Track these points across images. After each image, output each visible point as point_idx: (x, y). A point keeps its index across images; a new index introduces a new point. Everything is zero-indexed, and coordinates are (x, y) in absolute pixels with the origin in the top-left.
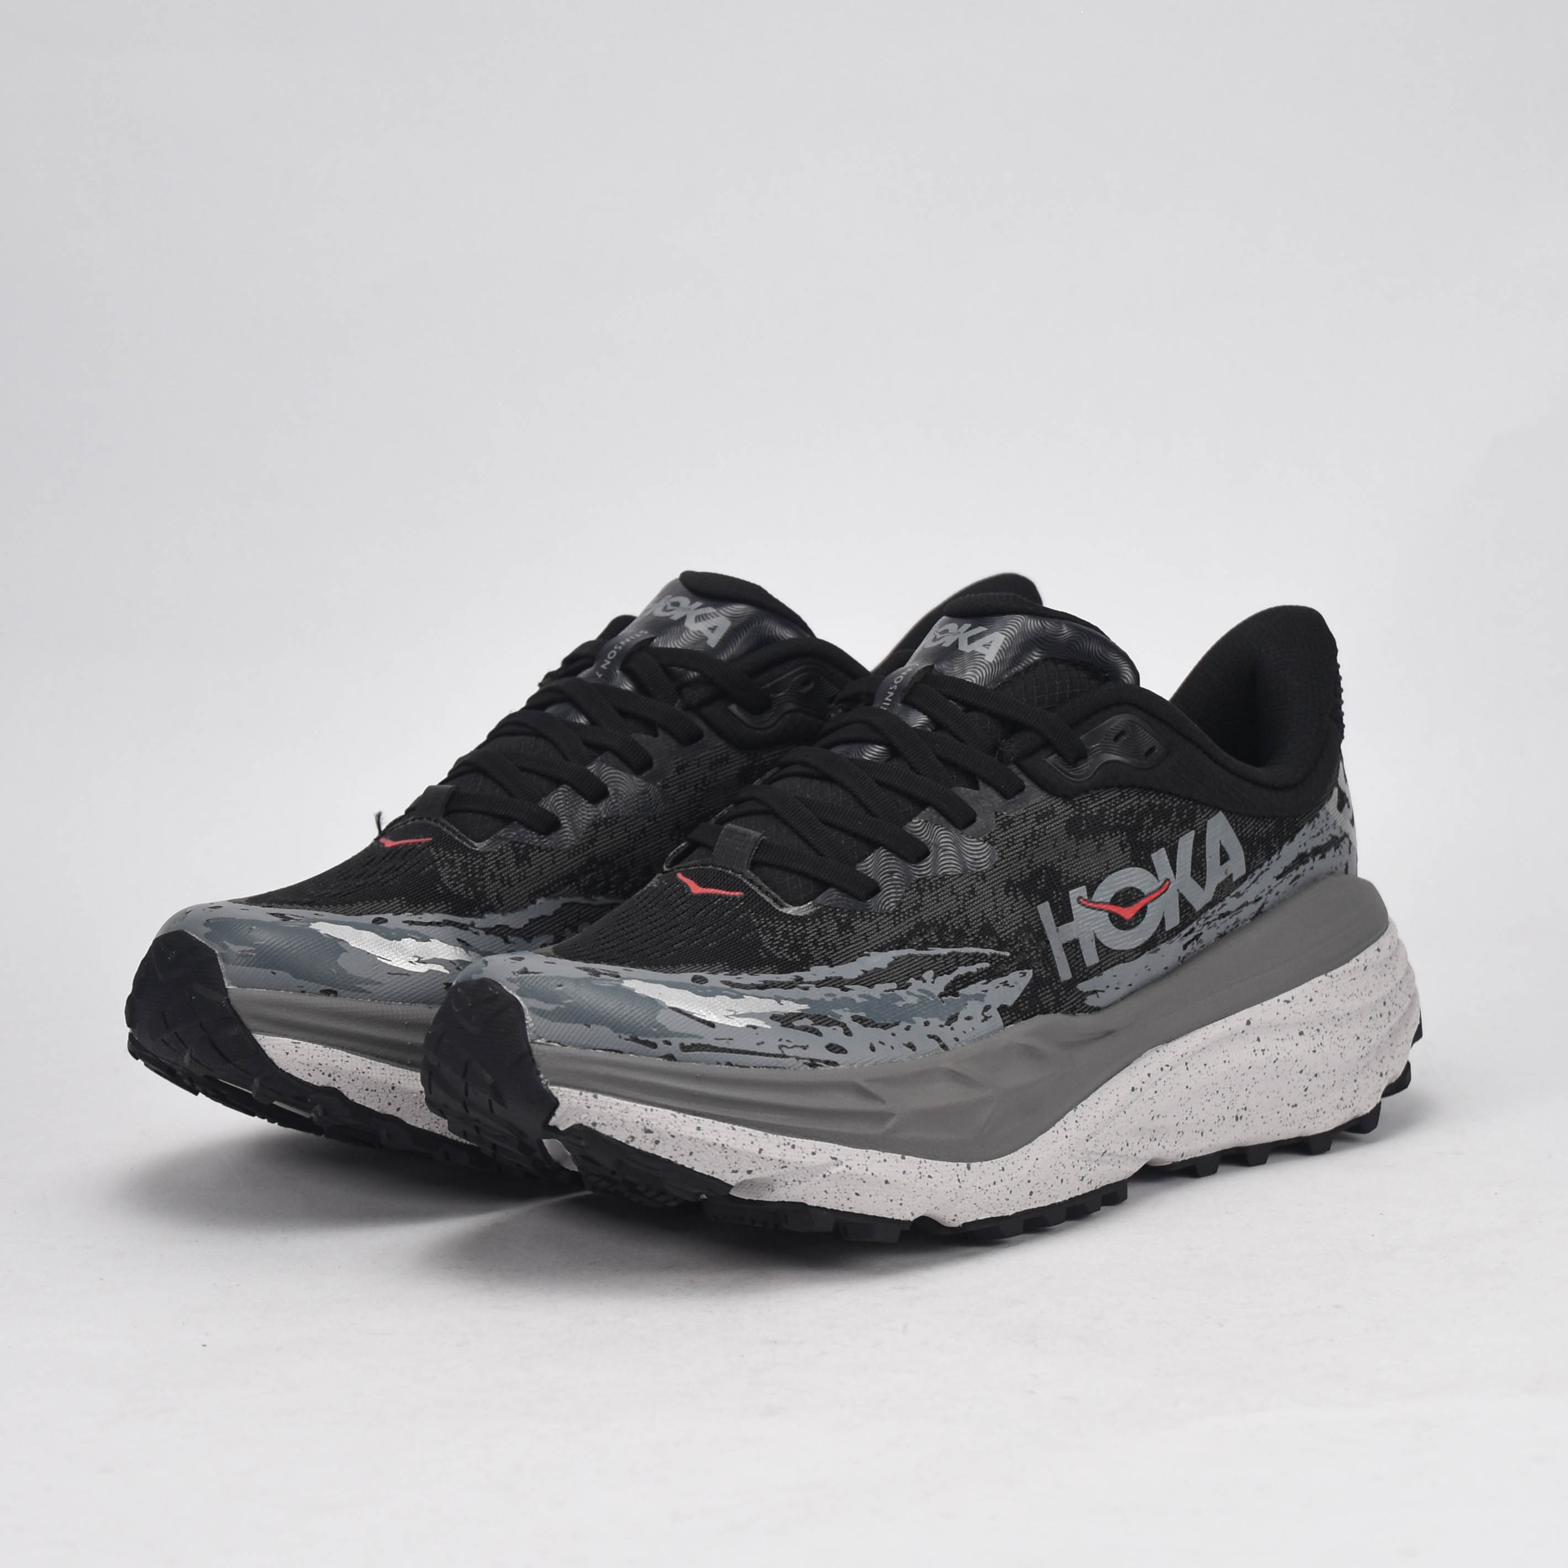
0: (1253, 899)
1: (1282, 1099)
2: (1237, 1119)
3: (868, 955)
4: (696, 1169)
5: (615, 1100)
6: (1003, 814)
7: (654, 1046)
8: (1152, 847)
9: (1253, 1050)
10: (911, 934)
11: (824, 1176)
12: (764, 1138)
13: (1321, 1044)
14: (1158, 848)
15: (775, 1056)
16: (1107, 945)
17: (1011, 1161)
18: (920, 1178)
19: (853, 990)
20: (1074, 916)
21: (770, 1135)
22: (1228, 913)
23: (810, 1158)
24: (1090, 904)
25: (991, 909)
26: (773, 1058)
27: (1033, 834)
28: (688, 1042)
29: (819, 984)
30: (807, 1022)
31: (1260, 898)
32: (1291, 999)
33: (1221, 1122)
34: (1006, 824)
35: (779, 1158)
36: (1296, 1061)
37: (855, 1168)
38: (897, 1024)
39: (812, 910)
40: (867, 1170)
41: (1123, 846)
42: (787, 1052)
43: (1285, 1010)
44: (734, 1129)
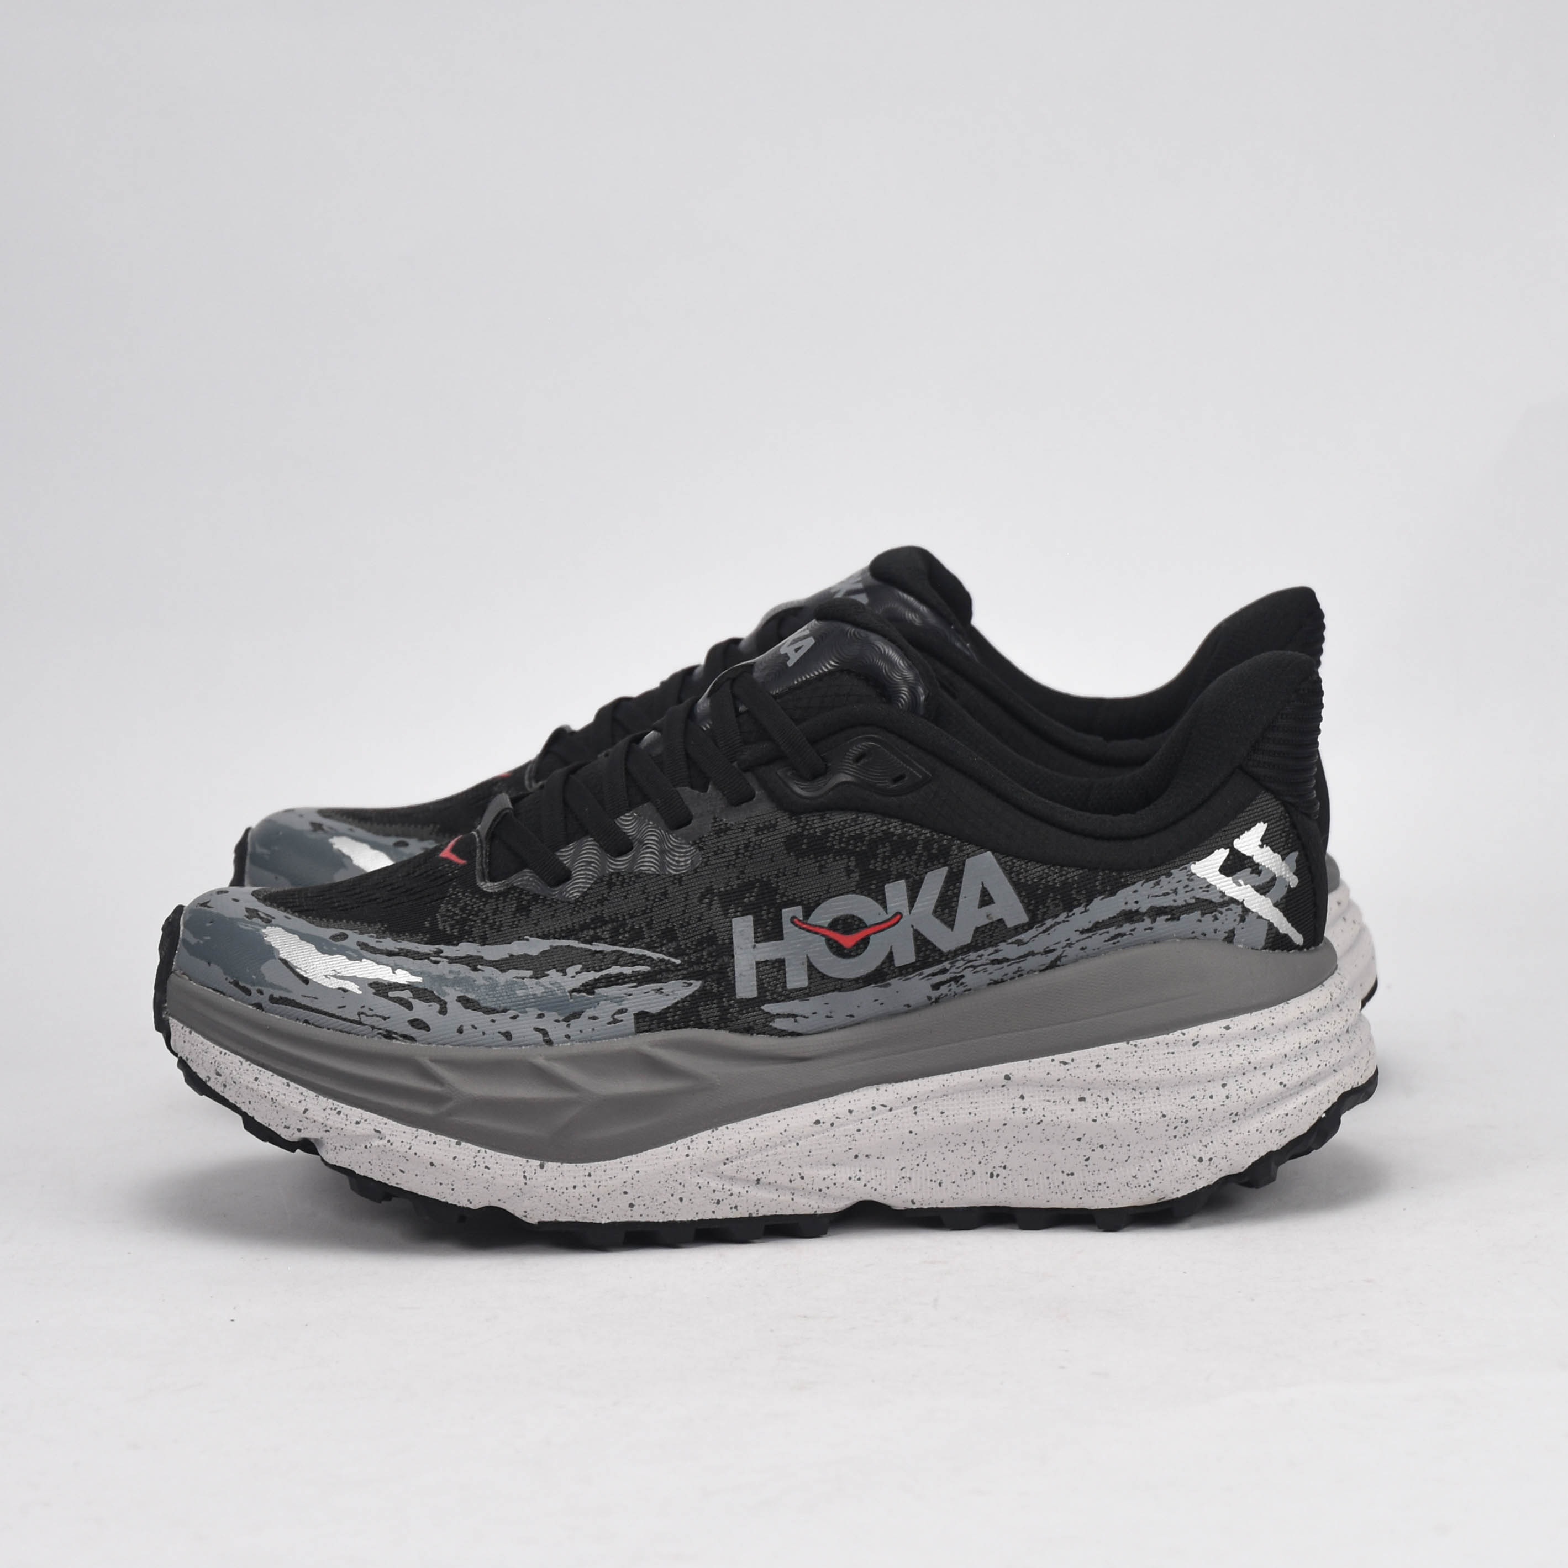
0: (1042, 951)
1: (1055, 1165)
2: (992, 1176)
3: (527, 940)
4: (256, 1119)
5: (202, 1039)
6: (722, 820)
7: (248, 992)
8: (888, 877)
9: (1012, 1106)
10: (584, 927)
11: (366, 1147)
12: (314, 1099)
13: (1107, 1114)
14: (897, 879)
15: (352, 1021)
16: (822, 970)
17: (603, 1168)
18: (475, 1167)
19: (483, 971)
20: (785, 936)
21: (321, 1098)
22: (1006, 960)
23: (353, 1127)
24: (805, 926)
25: (678, 914)
26: (349, 1024)
27: (746, 846)
28: (277, 994)
29: (452, 960)
30: (406, 994)
31: (1054, 950)
32: (1070, 1061)
33: (968, 1176)
34: (722, 831)
35: (322, 1121)
36: (1069, 1127)
37: (397, 1144)
38: (505, 1011)
39: (502, 889)
40: (410, 1149)
41: (849, 872)
42: (363, 1018)
43: (1059, 1071)
44: (288, 1085)
